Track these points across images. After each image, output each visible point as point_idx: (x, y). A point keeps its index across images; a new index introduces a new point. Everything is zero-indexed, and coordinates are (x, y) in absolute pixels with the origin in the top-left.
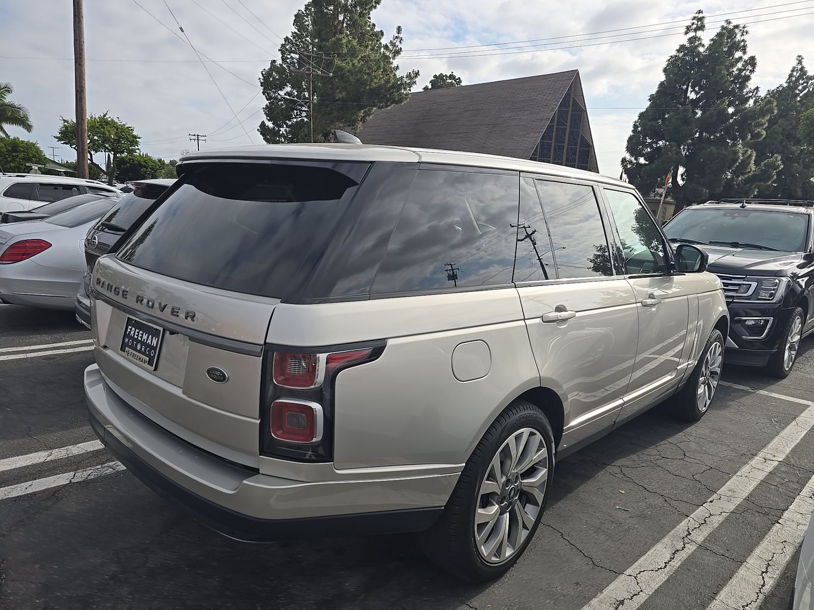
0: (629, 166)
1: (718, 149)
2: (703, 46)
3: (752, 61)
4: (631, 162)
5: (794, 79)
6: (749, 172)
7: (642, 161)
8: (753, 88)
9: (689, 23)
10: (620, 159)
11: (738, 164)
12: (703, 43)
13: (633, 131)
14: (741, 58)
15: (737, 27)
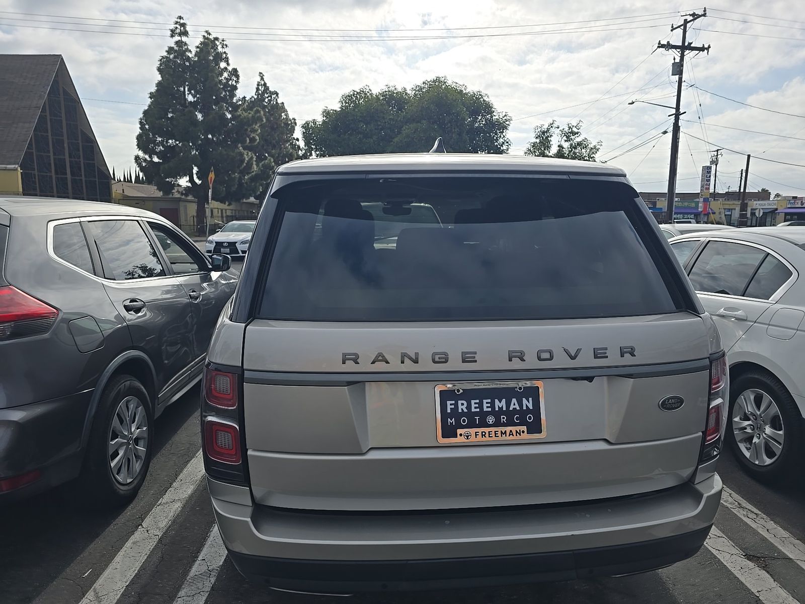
0: (144, 164)
1: (226, 151)
2: (190, 51)
3: (235, 72)
4: (145, 160)
5: (260, 92)
6: (253, 172)
7: (156, 159)
8: (241, 97)
9: (172, 27)
10: (133, 158)
11: (245, 165)
12: (189, 48)
13: (140, 128)
14: (226, 68)
15: (216, 39)
